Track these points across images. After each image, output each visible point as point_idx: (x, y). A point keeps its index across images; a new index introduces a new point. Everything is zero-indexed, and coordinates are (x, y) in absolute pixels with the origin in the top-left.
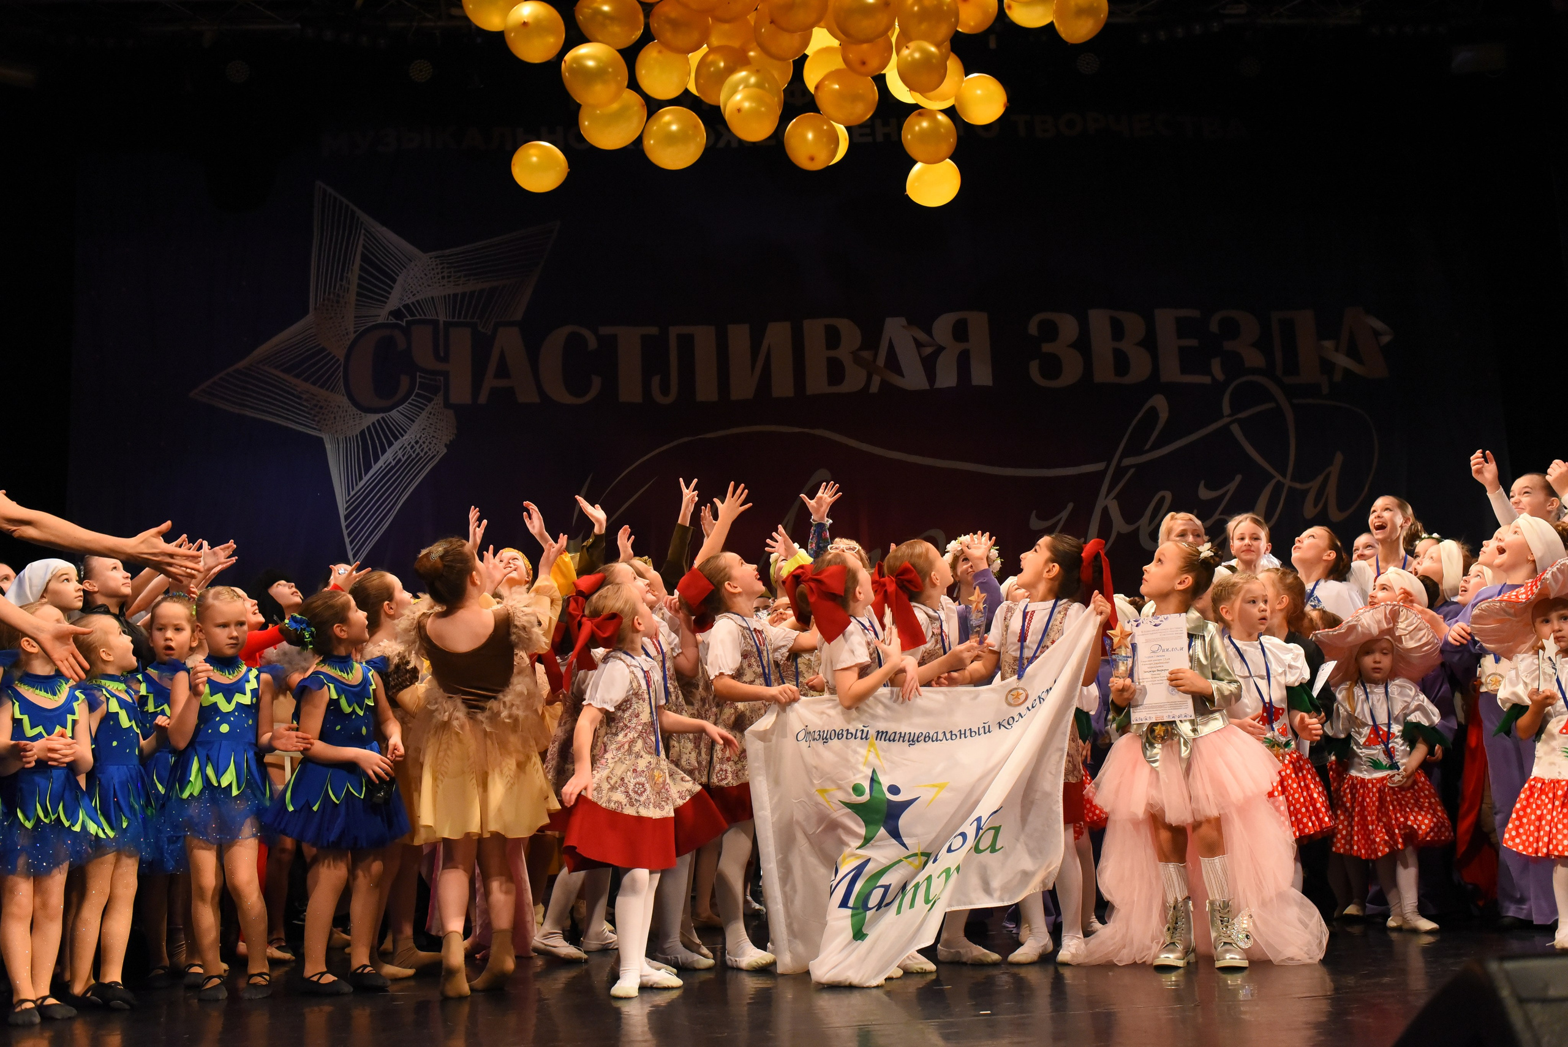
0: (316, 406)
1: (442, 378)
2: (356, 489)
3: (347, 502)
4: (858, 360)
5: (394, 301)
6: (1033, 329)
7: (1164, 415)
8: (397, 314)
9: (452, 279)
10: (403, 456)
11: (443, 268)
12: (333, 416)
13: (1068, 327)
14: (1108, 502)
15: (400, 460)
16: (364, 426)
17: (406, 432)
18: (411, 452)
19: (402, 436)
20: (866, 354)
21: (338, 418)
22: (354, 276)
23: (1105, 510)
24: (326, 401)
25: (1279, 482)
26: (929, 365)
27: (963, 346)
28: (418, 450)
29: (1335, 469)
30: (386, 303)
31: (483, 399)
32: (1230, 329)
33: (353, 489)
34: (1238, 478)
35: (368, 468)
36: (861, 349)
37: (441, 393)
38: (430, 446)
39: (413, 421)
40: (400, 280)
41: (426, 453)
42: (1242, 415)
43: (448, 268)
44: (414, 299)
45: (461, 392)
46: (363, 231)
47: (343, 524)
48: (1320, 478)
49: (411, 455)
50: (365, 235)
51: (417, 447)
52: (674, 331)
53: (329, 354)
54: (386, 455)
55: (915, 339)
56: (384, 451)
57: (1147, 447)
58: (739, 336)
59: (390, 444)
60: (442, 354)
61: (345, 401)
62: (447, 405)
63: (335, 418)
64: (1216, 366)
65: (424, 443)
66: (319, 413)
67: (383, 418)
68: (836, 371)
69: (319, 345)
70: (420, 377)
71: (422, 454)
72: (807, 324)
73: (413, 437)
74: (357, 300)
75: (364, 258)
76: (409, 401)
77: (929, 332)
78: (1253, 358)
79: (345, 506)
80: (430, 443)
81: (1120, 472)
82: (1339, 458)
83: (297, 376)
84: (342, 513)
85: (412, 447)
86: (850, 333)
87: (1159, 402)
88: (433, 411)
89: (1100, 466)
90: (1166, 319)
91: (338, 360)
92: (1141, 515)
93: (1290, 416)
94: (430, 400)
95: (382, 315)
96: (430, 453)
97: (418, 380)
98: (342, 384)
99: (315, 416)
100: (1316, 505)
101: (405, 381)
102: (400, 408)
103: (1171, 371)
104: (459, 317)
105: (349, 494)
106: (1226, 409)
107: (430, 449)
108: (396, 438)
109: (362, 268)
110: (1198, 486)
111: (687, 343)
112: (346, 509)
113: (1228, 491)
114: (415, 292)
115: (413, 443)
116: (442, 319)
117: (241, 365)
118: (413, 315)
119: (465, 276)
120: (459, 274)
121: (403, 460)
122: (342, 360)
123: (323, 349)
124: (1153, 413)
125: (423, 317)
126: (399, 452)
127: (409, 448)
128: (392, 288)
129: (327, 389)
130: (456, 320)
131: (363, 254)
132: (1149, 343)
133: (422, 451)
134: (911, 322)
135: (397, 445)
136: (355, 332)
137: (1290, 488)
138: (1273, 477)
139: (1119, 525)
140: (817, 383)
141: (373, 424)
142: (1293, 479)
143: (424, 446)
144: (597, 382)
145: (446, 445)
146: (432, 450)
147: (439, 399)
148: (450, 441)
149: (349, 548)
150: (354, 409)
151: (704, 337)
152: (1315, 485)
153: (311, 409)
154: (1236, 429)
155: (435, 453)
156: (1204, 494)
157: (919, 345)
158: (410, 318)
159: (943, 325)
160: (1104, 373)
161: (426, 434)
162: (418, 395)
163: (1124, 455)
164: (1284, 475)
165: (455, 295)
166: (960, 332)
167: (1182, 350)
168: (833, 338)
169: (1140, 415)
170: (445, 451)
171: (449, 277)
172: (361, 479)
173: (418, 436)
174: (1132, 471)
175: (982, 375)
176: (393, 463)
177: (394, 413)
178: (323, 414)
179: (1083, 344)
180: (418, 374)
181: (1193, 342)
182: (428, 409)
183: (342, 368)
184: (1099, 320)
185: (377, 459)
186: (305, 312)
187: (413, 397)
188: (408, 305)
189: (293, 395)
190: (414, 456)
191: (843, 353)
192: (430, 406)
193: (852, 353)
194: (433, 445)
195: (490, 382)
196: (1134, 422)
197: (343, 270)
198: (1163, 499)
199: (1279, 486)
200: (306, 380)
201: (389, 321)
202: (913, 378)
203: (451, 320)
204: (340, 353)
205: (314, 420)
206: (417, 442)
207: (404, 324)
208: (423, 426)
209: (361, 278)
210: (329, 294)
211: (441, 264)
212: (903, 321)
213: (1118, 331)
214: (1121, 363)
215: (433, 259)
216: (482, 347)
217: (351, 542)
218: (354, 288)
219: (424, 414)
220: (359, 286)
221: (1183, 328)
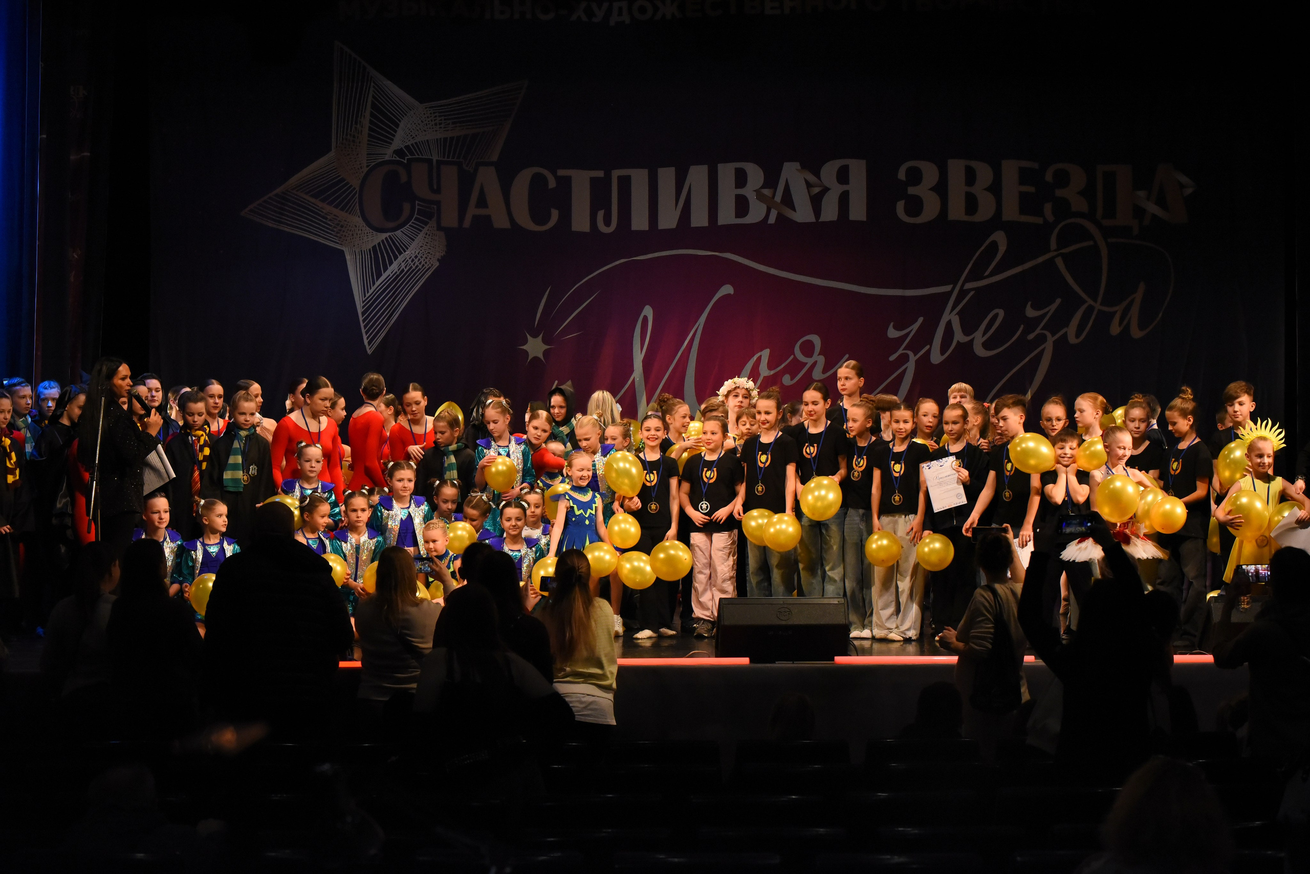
0: (338, 224)
1: (435, 207)
2: (371, 292)
3: (363, 302)
4: (760, 197)
5: (398, 143)
6: (902, 175)
7: (1002, 248)
8: (399, 152)
9: (442, 126)
10: (406, 267)
11: (436, 117)
12: (351, 233)
13: (930, 172)
14: (950, 316)
15: (403, 270)
16: (376, 243)
17: (407, 249)
18: (412, 264)
19: (405, 251)
20: (767, 192)
21: (355, 235)
22: (366, 121)
23: (949, 324)
24: (346, 221)
25: (1090, 306)
26: (816, 202)
27: (845, 187)
28: (417, 263)
29: (1138, 296)
30: (391, 144)
31: (467, 223)
32: (1062, 179)
33: (368, 292)
34: (1058, 301)
35: (379, 275)
36: (763, 187)
37: (435, 218)
38: (426, 260)
39: (413, 240)
40: (402, 125)
41: (423, 265)
42: (1063, 251)
43: (440, 116)
44: (413, 142)
45: (450, 219)
46: (372, 84)
47: (361, 319)
48: (1125, 304)
49: (411, 267)
50: (374, 87)
51: (416, 260)
52: (616, 173)
53: (348, 183)
54: (393, 266)
55: (807, 182)
56: (391, 263)
57: (986, 274)
58: (666, 176)
59: (396, 258)
60: (435, 187)
61: (359, 221)
62: (440, 228)
63: (353, 235)
64: (1048, 208)
65: (422, 257)
66: (341, 230)
67: (390, 236)
68: (742, 205)
69: (339, 176)
70: (419, 205)
71: (420, 266)
72: (721, 167)
73: (413, 252)
74: (368, 141)
75: (374, 106)
76: (410, 223)
77: (819, 177)
78: (1079, 204)
79: (362, 305)
80: (426, 258)
81: (963, 293)
82: (1142, 287)
83: (323, 201)
84: (360, 311)
85: (413, 260)
86: (755, 175)
87: (1000, 238)
88: (428, 233)
89: (948, 288)
90: (1010, 169)
91: (355, 189)
92: (976, 328)
93: (1104, 252)
94: (426, 224)
95: (388, 153)
96: (426, 265)
97: (417, 207)
98: (358, 207)
99: (337, 233)
100: (1120, 324)
101: (407, 207)
102: (402, 230)
103: (1011, 212)
104: (448, 157)
105: (365, 297)
106: (1053, 244)
107: (426, 263)
108: (400, 253)
109: (372, 115)
110: (1025, 307)
111: (625, 183)
112: (363, 307)
113: (1048, 312)
114: (414, 135)
115: (413, 257)
116: (435, 158)
117: (278, 191)
118: (412, 154)
119: (453, 123)
120: (448, 122)
121: (406, 270)
122: (357, 189)
123: (343, 180)
124: (994, 246)
125: (421, 157)
126: (403, 264)
127: (410, 261)
128: (396, 132)
129: (346, 212)
130: (446, 159)
131: (372, 101)
132: (995, 189)
133: (420, 263)
134: (804, 167)
135: (401, 258)
136: (367, 166)
137: (1099, 310)
138: (1085, 302)
139: (959, 336)
140: (727, 216)
141: (383, 241)
142: (1102, 304)
143: (422, 260)
144: (555, 214)
145: (438, 260)
146: (428, 263)
147: (433, 223)
148: (441, 257)
149: (365, 337)
150: (368, 228)
151: (639, 178)
152: (1119, 309)
153: (335, 227)
154: (1060, 262)
155: (430, 265)
156: (1030, 313)
157: (809, 185)
158: (410, 157)
159: (829, 171)
160: (957, 212)
161: (423, 251)
162: (416, 219)
163: (966, 281)
164: (1095, 301)
165: (445, 139)
166: (843, 176)
167: (1022, 195)
168: (741, 179)
169: (983, 248)
170: (437, 264)
171: (440, 124)
172: (374, 284)
173: (417, 252)
174: (972, 293)
175: (858, 212)
176: (398, 273)
177: (398, 233)
178: (344, 231)
179: (941, 189)
180: (417, 202)
181: (1031, 189)
182: (424, 231)
183: (357, 195)
184: (956, 168)
185: (386, 269)
186: (329, 150)
187: (413, 221)
188: (408, 146)
189: (319, 215)
190: (414, 267)
191: (749, 191)
192: (427, 228)
193: (754, 191)
194: (428, 258)
195: (472, 211)
196: (977, 254)
197: (357, 117)
198: (996, 316)
199: (1090, 309)
200: (330, 204)
201: (394, 159)
202: (803, 214)
203: (439, 159)
204: (356, 183)
205: (337, 236)
206: (416, 257)
207: (406, 162)
208: (420, 244)
209: (371, 122)
210: (347, 135)
211: (434, 113)
212: (797, 165)
213: (970, 177)
214: (971, 204)
215: (427, 109)
216: (466, 182)
217: (367, 333)
218: (366, 131)
219: (421, 235)
220: (370, 129)
221: (1025, 176)
